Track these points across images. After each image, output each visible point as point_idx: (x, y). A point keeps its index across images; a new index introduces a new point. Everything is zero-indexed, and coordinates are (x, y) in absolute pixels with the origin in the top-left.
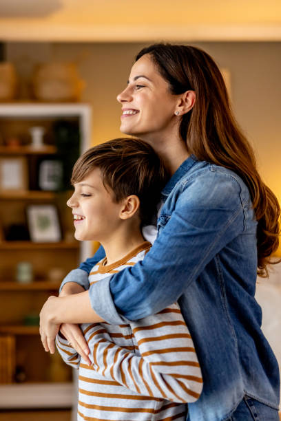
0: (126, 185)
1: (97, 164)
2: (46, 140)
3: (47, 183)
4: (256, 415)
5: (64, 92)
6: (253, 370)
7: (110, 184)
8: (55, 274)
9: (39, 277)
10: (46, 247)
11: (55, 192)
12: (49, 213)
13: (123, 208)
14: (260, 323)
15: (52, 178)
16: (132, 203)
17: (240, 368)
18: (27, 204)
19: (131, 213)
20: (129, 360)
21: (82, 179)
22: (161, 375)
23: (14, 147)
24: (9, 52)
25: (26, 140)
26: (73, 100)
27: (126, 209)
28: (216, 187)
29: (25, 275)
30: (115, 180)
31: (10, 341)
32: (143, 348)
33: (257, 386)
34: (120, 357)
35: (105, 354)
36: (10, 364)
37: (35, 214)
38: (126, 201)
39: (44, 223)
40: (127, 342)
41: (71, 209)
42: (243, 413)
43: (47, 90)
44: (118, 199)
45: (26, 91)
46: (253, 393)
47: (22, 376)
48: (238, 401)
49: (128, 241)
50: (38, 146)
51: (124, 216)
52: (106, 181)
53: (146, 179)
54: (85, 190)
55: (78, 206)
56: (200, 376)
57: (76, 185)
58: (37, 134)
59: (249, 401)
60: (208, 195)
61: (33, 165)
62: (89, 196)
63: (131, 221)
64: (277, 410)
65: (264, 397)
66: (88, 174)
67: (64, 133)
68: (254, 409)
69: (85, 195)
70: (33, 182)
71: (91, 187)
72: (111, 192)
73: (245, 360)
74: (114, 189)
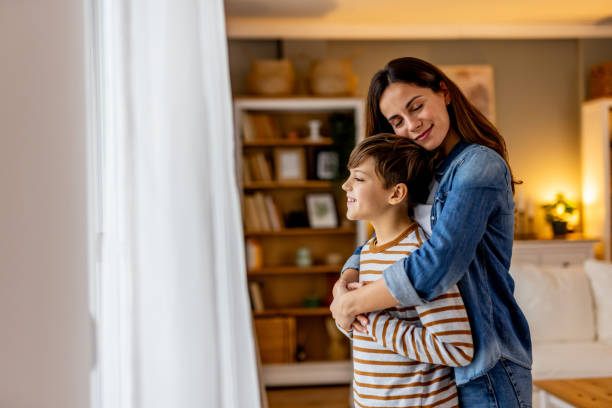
0: (396, 175)
1: (371, 153)
2: (323, 132)
3: (323, 173)
4: (511, 375)
5: (340, 87)
6: (506, 335)
7: (381, 173)
8: (334, 259)
9: (317, 261)
10: (324, 233)
11: (331, 180)
12: (326, 200)
13: (392, 195)
14: (513, 290)
15: (329, 168)
16: (401, 191)
17: (494, 333)
18: (305, 193)
19: (399, 200)
20: (412, 332)
21: (357, 166)
22: (444, 344)
23: (293, 139)
24: (287, 50)
25: (304, 133)
26: (348, 94)
27: (395, 196)
28: (487, 168)
29: (304, 260)
30: (386, 167)
31: (291, 322)
32: (425, 320)
33: (511, 348)
34: (401, 329)
35: (386, 325)
36: (291, 344)
37: (313, 202)
38: (395, 188)
39: (322, 211)
40: (408, 314)
41: (345, 192)
42: (499, 373)
43: (323, 85)
44: (388, 186)
45: (304, 86)
46: (508, 355)
47: (303, 356)
48: (495, 360)
49: (397, 224)
50: (315, 138)
51: (393, 202)
52: (379, 169)
53: (414, 170)
54: (359, 175)
55: (351, 190)
56: (471, 342)
57: (352, 171)
58: (315, 126)
59: (504, 363)
60: (482, 173)
61: (311, 156)
62: (362, 180)
63: (399, 207)
64: (530, 369)
65: (518, 358)
66: (363, 162)
67: (339, 125)
68: (509, 369)
69: (359, 180)
70: (311, 172)
71: (364, 173)
72: (382, 179)
73: (499, 326)
74: (385, 177)
